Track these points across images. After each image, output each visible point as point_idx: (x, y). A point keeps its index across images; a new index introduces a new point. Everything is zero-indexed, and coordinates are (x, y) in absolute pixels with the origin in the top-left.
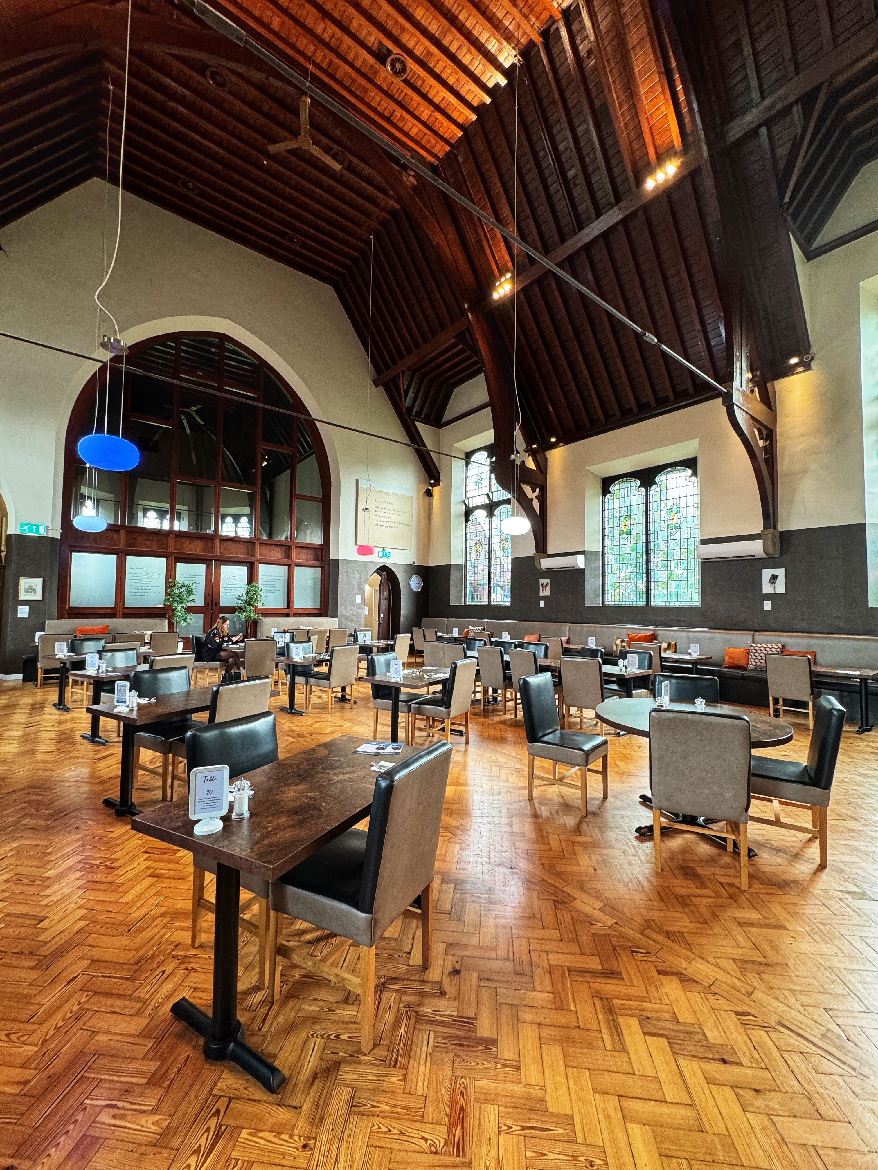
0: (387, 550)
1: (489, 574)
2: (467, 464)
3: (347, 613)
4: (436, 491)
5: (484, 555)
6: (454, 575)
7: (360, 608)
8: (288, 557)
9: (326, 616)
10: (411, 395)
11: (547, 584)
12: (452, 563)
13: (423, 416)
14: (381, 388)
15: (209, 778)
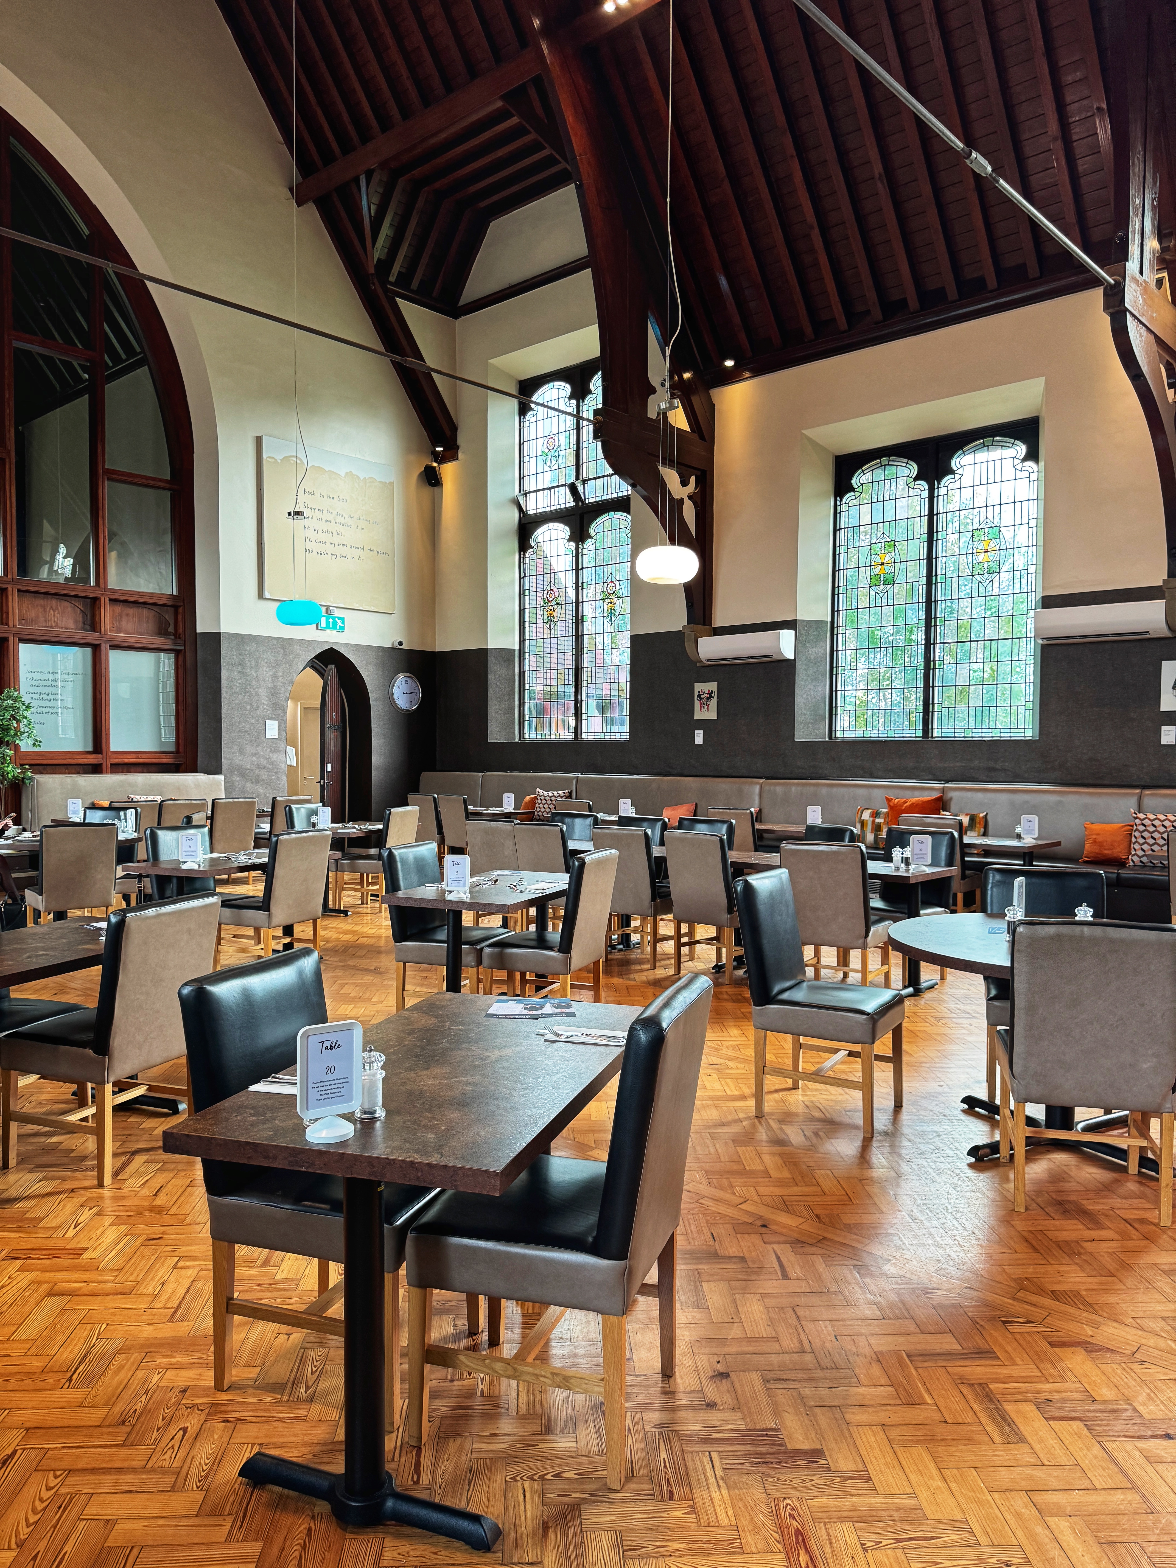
0: (337, 613)
1: (578, 671)
2: (524, 409)
3: (247, 762)
4: (449, 471)
5: (565, 627)
6: (495, 674)
7: (275, 750)
8: (93, 625)
9: (192, 768)
10: (385, 231)
11: (710, 694)
12: (491, 645)
13: (415, 285)
14: (311, 209)
15: (328, 1044)
